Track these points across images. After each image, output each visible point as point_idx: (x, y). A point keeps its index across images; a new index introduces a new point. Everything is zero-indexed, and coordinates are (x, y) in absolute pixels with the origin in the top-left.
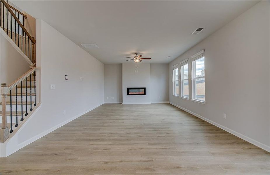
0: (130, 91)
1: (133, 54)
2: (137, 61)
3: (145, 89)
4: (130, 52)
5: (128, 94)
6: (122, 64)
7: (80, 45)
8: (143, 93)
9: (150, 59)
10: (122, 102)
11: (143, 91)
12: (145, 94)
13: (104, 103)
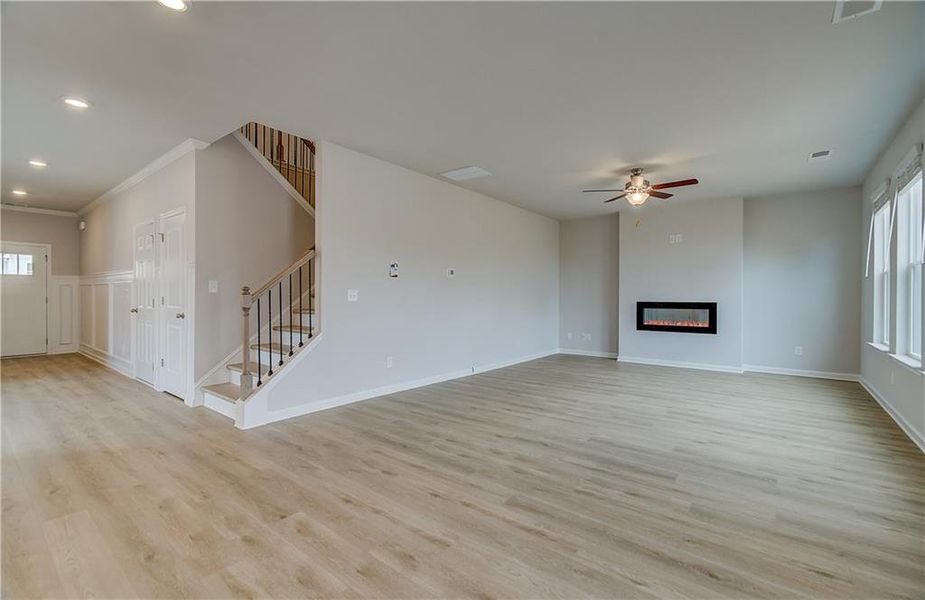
0: (646, 315)
1: (623, 172)
2: (637, 198)
3: (712, 308)
4: (606, 167)
5: (641, 326)
6: (617, 215)
7: (439, 176)
8: (707, 325)
9: (694, 182)
10: (617, 352)
11: (705, 318)
12: (712, 329)
13: (558, 352)
